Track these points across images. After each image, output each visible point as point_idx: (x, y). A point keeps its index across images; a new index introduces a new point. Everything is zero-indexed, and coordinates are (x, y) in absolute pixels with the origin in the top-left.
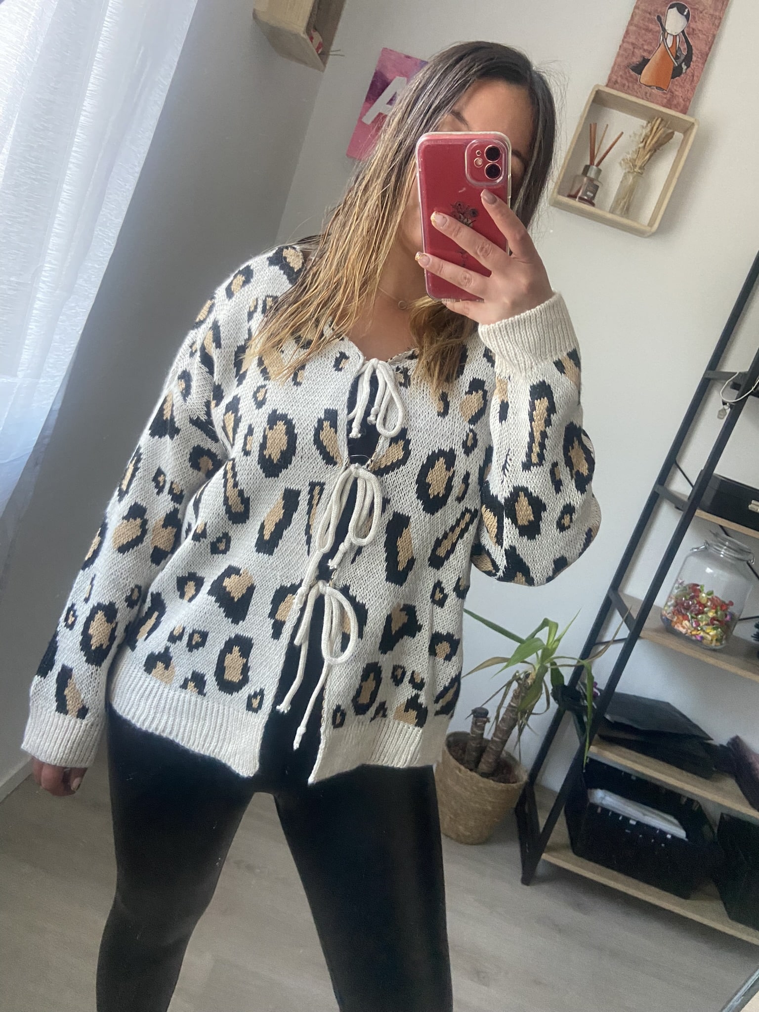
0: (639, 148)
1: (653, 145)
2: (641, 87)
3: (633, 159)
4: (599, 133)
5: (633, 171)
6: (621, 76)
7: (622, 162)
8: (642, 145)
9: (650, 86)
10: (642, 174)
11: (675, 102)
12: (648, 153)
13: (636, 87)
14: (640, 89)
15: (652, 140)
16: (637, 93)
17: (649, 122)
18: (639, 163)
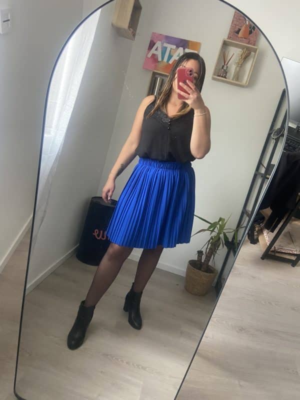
0: (240, 58)
3: (238, 62)
4: (226, 54)
5: (238, 66)
6: (232, 35)
7: (235, 63)
9: (242, 38)
10: (242, 67)
11: (250, 42)
12: (243, 60)
14: (239, 39)
15: (244, 55)
17: (243, 50)
18: (240, 64)
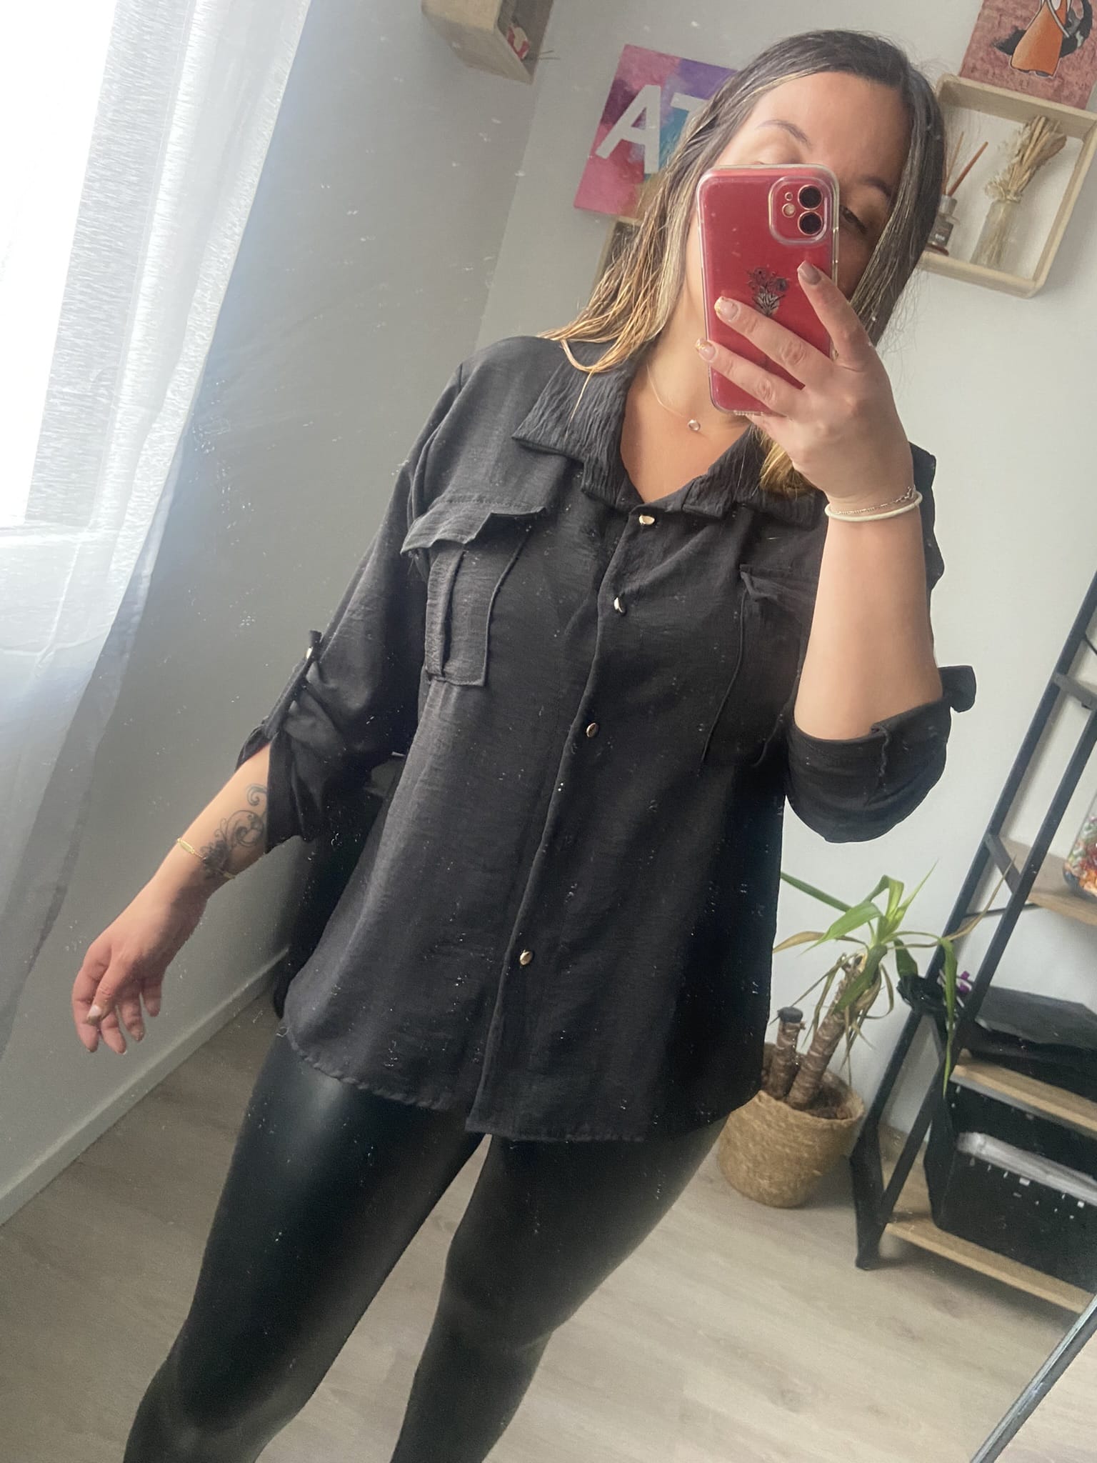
0: (1014, 165)
1: (1035, 159)
2: (1013, 73)
3: (1005, 181)
5: (1004, 198)
6: (982, 59)
7: (989, 187)
8: (1018, 159)
9: (1027, 71)
10: (1019, 202)
11: (1066, 93)
12: (1027, 171)
13: (1005, 74)
14: (1012, 76)
15: (1033, 150)
16: (1008, 82)
17: (1027, 125)
18: (1015, 188)
